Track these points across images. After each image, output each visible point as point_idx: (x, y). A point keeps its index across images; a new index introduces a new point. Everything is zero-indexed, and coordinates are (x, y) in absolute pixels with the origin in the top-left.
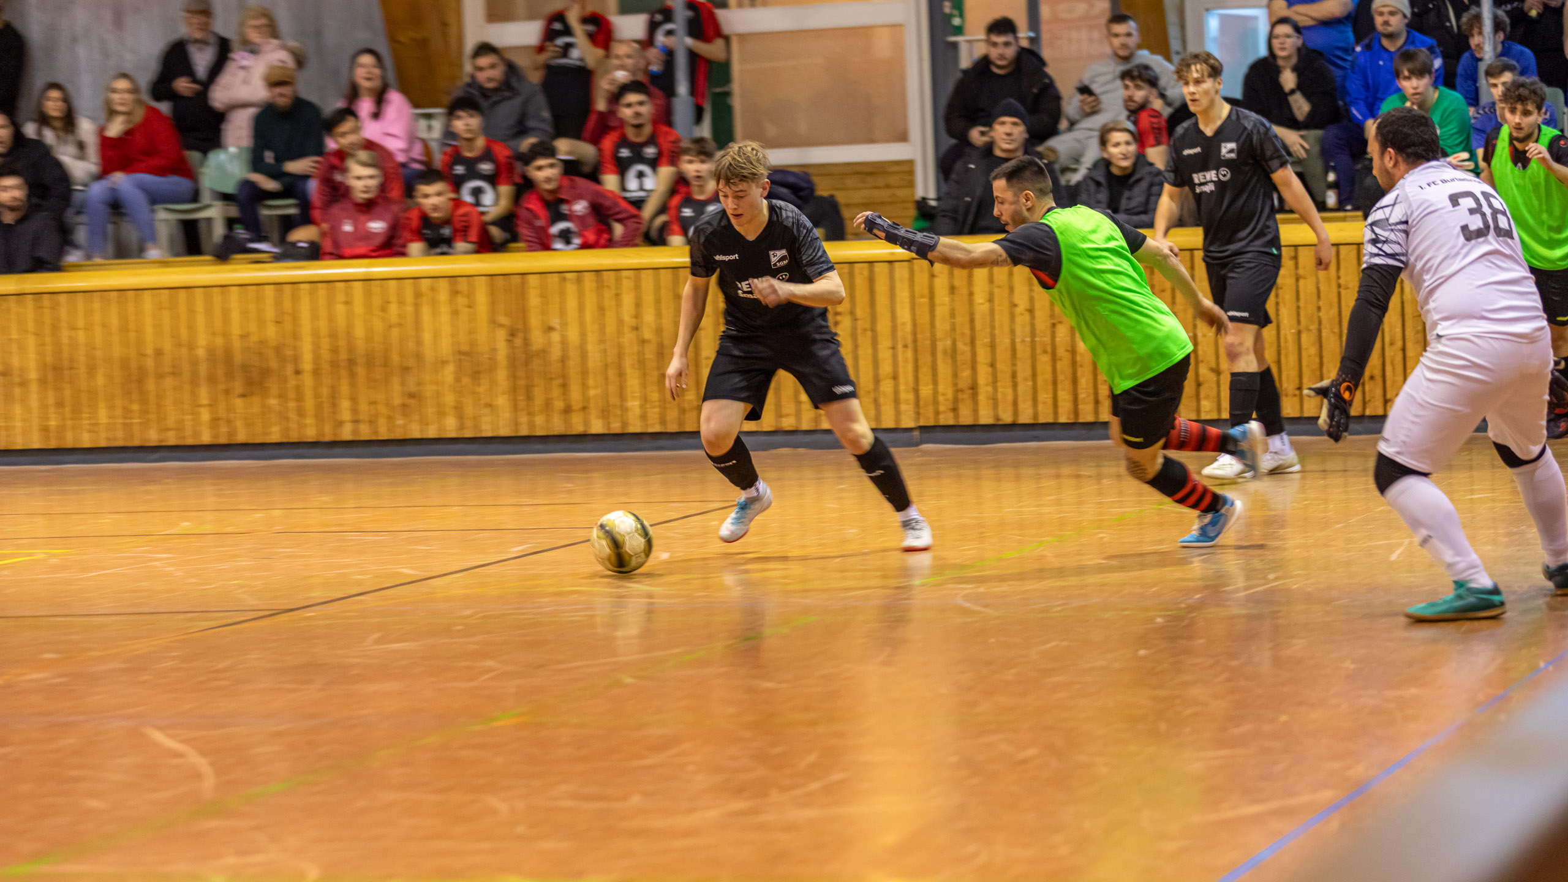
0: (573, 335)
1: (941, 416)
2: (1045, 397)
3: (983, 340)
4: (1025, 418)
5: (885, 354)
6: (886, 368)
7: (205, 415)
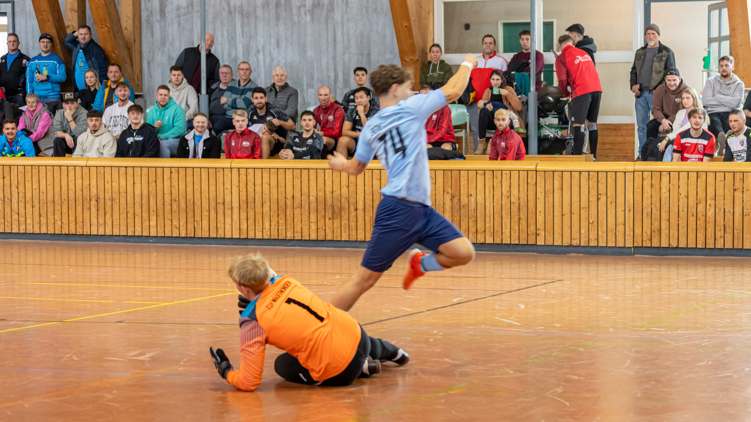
0: (480, 199)
1: (644, 243)
2: (692, 236)
3: (665, 208)
4: (682, 245)
5: (620, 214)
6: (620, 220)
7: (313, 227)
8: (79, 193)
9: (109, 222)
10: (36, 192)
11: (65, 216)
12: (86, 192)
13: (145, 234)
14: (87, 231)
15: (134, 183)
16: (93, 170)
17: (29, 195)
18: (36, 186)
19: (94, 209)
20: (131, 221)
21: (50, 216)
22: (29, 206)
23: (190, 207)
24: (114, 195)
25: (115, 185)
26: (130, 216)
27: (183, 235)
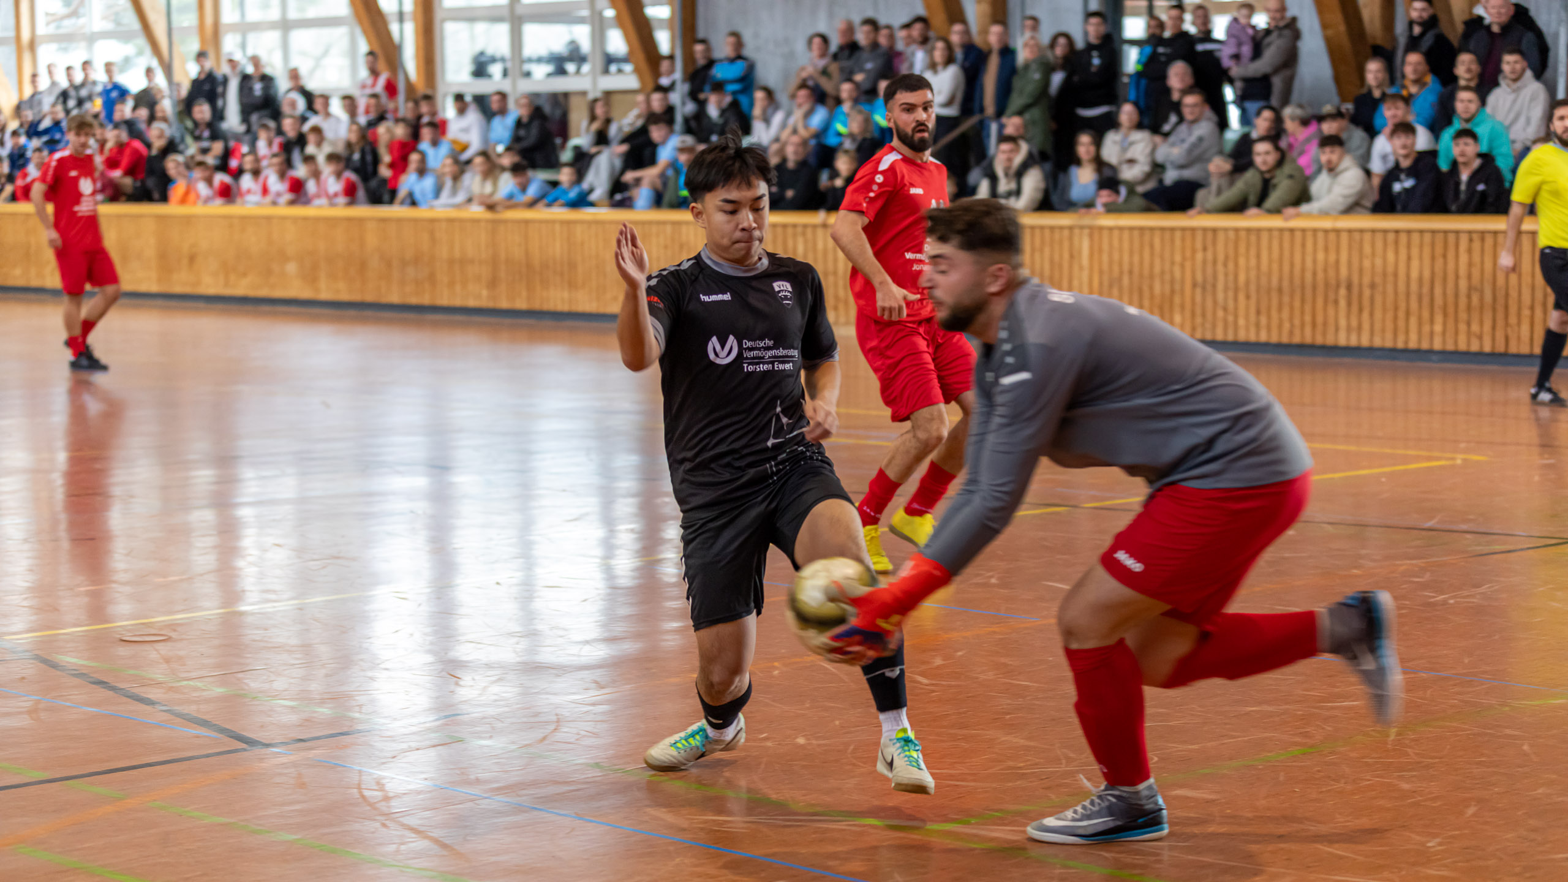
8: (1320, 275)
9: (1366, 326)
10: (1253, 274)
11: (1297, 312)
12: (1332, 273)
13: (1425, 346)
14: (1330, 341)
15: (1409, 258)
16: (1344, 237)
17: (1242, 278)
18: (1253, 262)
19: (1343, 303)
20: (1401, 323)
21: (1274, 314)
22: (1241, 297)
23: (1501, 301)
24: (1378, 280)
25: (1378, 262)
26: (1401, 314)
27: (1487, 349)
